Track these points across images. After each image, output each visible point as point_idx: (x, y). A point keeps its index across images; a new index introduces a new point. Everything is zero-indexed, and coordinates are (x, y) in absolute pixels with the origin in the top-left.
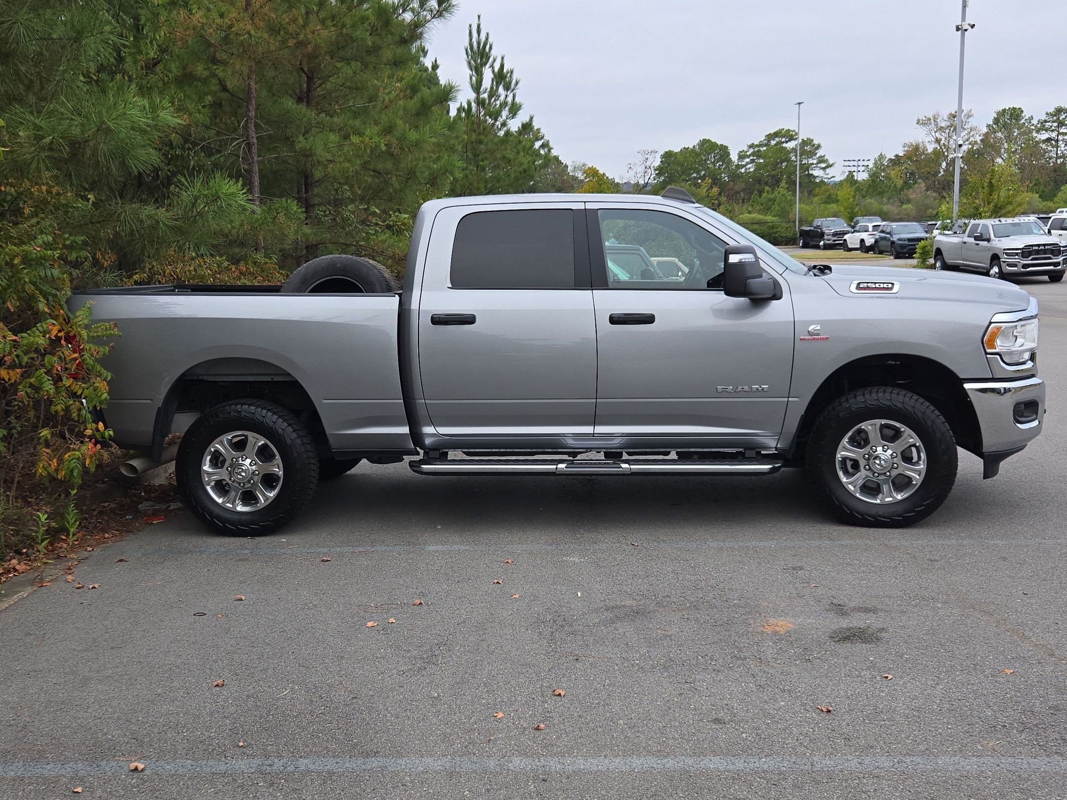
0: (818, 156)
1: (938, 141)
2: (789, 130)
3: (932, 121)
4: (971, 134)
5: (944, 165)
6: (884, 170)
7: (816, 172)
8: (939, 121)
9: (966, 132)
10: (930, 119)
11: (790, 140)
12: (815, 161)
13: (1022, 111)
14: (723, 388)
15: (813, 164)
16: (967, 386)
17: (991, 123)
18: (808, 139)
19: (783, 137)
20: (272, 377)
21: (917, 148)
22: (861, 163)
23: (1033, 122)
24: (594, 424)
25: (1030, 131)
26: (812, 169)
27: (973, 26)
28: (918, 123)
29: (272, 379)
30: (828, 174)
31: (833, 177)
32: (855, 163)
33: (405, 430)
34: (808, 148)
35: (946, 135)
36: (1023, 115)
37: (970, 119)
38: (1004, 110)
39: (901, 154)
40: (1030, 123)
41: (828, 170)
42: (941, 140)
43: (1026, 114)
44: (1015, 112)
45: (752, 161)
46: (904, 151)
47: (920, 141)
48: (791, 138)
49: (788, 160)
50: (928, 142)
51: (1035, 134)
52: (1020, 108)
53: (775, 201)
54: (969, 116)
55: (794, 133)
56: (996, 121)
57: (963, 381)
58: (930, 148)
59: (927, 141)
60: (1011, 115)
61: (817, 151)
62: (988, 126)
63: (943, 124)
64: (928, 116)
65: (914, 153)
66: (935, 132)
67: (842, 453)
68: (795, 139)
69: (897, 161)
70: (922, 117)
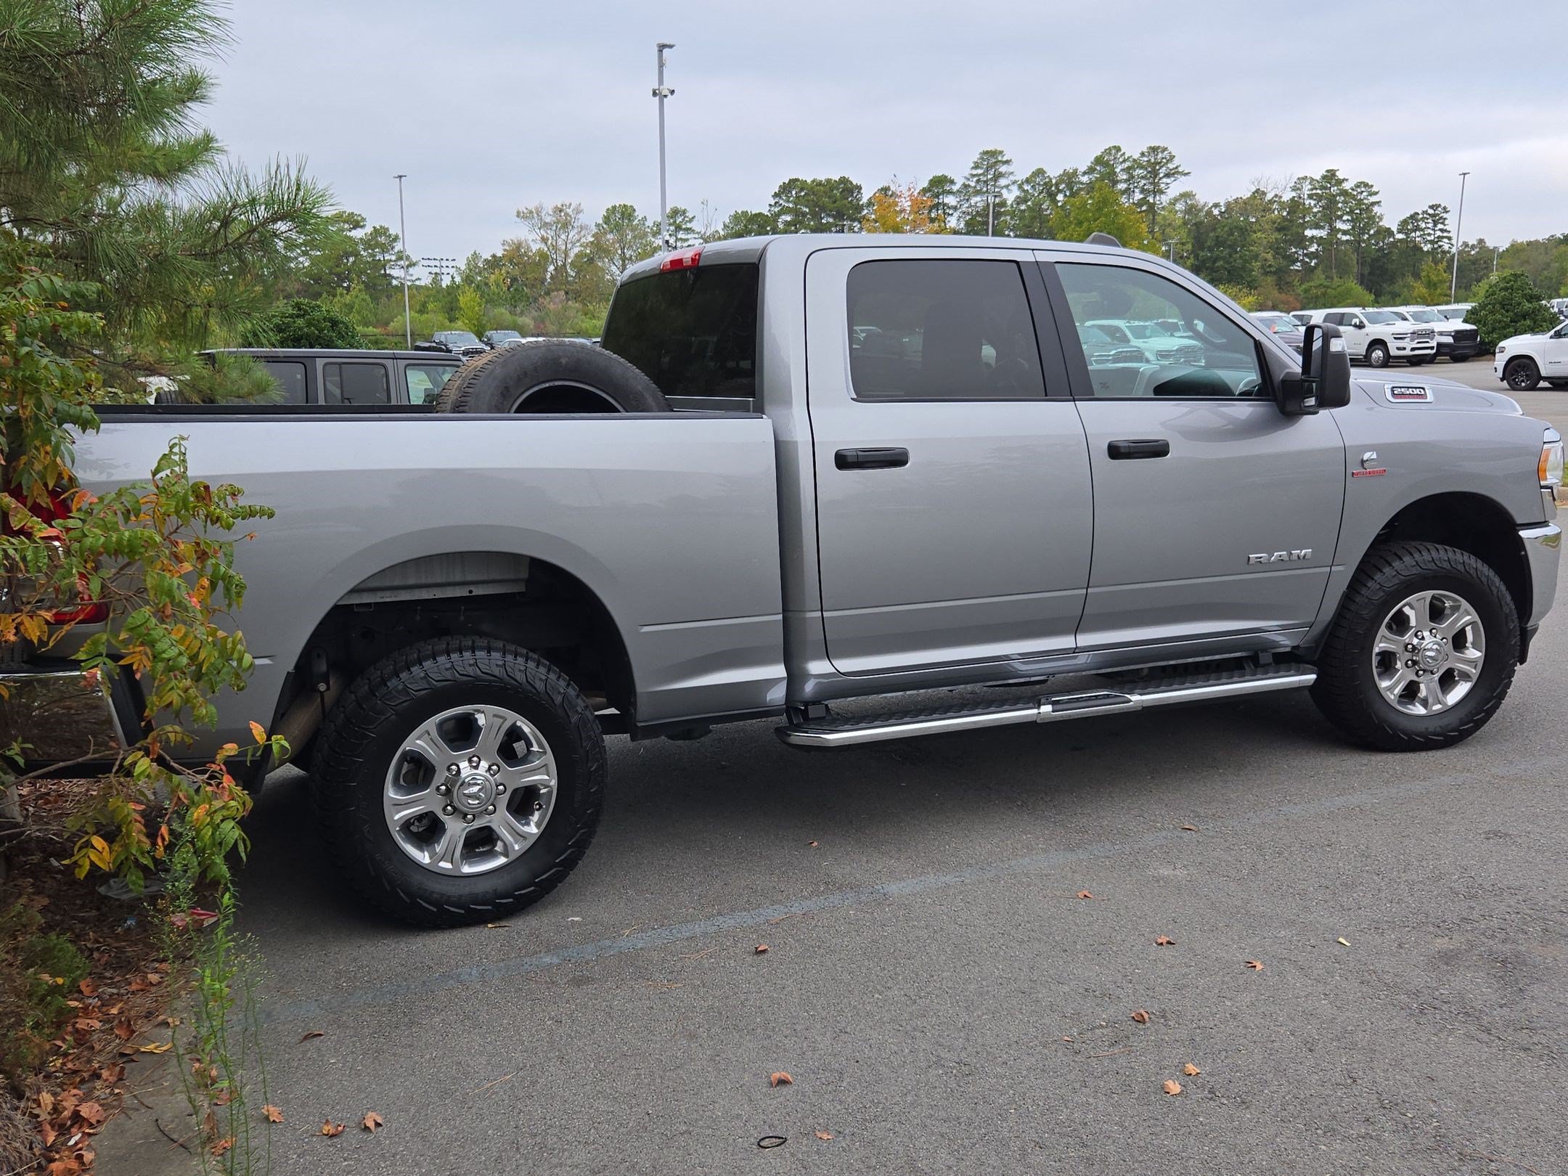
0: (396, 250)
1: (544, 240)
2: (352, 213)
3: (535, 215)
4: (582, 233)
5: (551, 268)
6: (480, 273)
7: (395, 272)
8: (543, 215)
9: (576, 231)
10: (531, 212)
11: (354, 228)
12: (394, 258)
13: (634, 210)
14: (1257, 558)
15: (391, 260)
16: (1523, 534)
17: (601, 222)
18: (381, 227)
19: (345, 222)
20: (472, 588)
21: (519, 246)
22: (444, 263)
23: (647, 224)
24: (1076, 631)
25: (645, 234)
26: (390, 268)
27: (672, 92)
28: (518, 216)
29: (471, 592)
30: (412, 275)
31: (419, 279)
32: (437, 263)
33: (779, 671)
34: (382, 239)
35: (553, 233)
36: (636, 214)
37: (580, 216)
38: (614, 207)
39: (499, 254)
40: (644, 224)
41: (411, 270)
42: (548, 239)
43: (639, 214)
44: (626, 210)
45: (305, 253)
46: (505, 250)
47: (523, 239)
48: (357, 225)
49: (357, 254)
50: (532, 240)
51: (650, 238)
52: (631, 206)
53: (353, 308)
54: (578, 211)
55: (359, 218)
56: (607, 219)
57: (1518, 528)
58: (535, 247)
59: (530, 240)
60: (623, 214)
61: (395, 244)
62: (597, 225)
63: (548, 220)
64: (529, 208)
65: (516, 254)
66: (540, 229)
67: (1381, 645)
68: (362, 227)
69: (494, 263)
70: (522, 209)
